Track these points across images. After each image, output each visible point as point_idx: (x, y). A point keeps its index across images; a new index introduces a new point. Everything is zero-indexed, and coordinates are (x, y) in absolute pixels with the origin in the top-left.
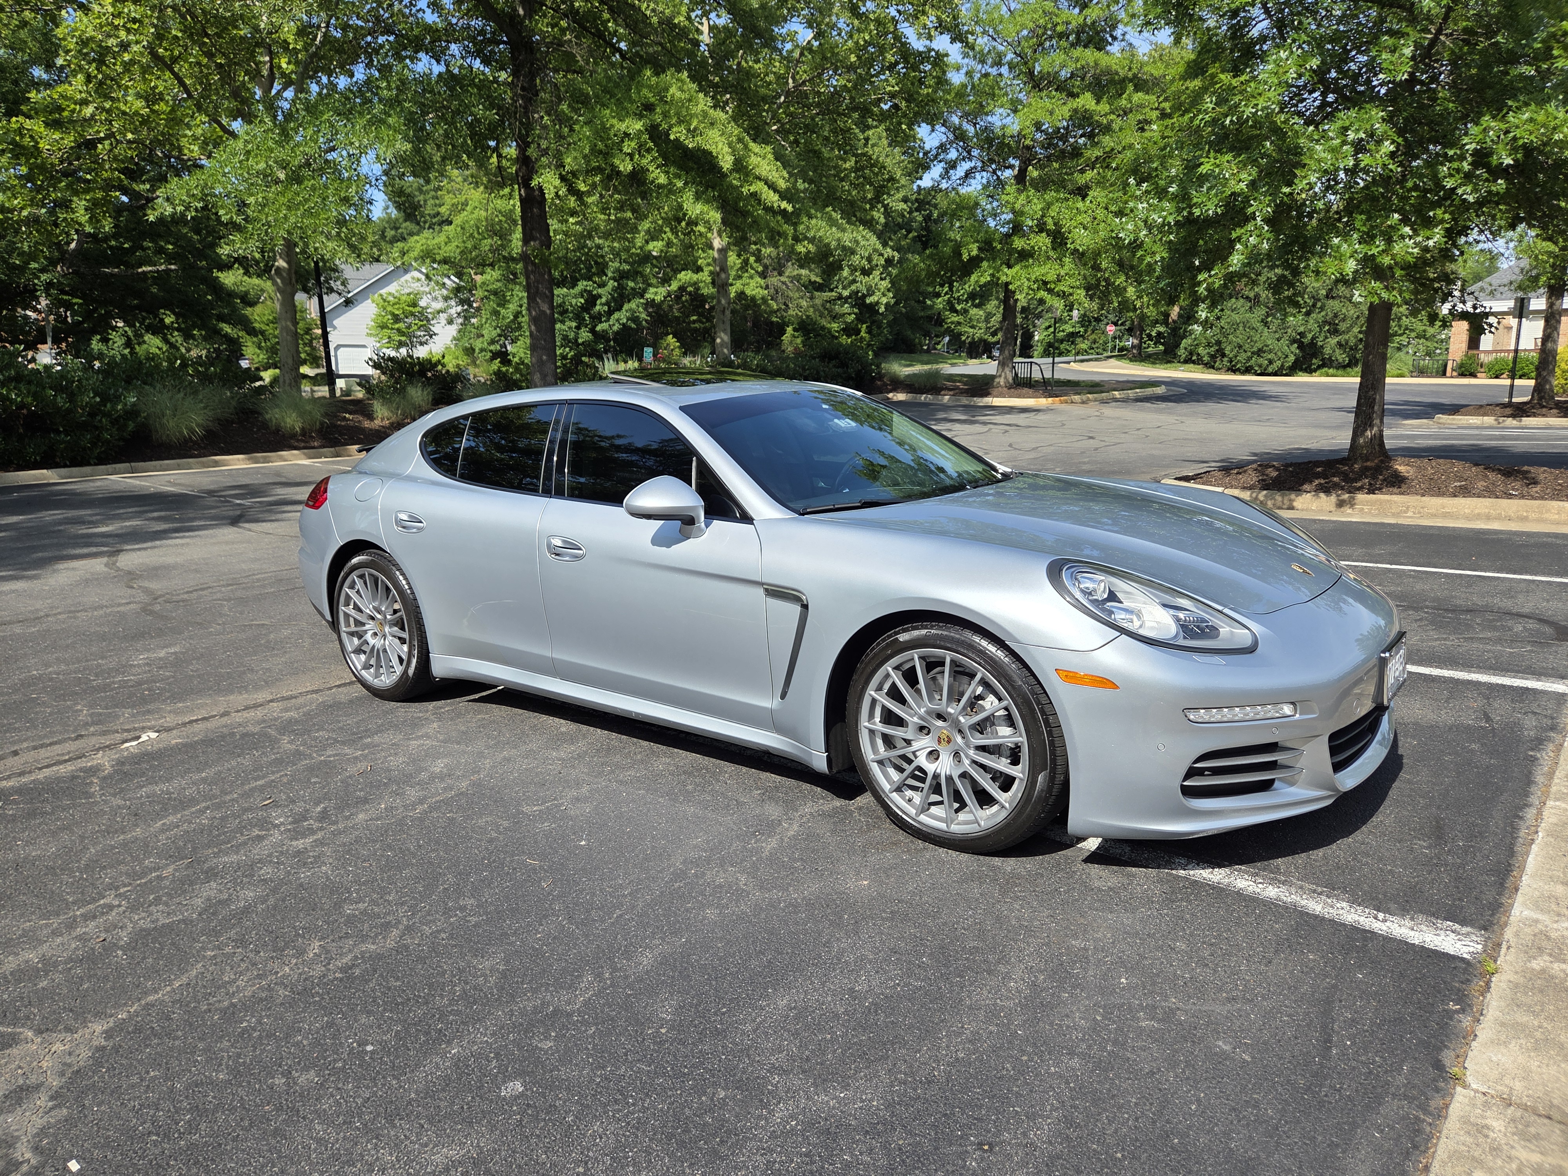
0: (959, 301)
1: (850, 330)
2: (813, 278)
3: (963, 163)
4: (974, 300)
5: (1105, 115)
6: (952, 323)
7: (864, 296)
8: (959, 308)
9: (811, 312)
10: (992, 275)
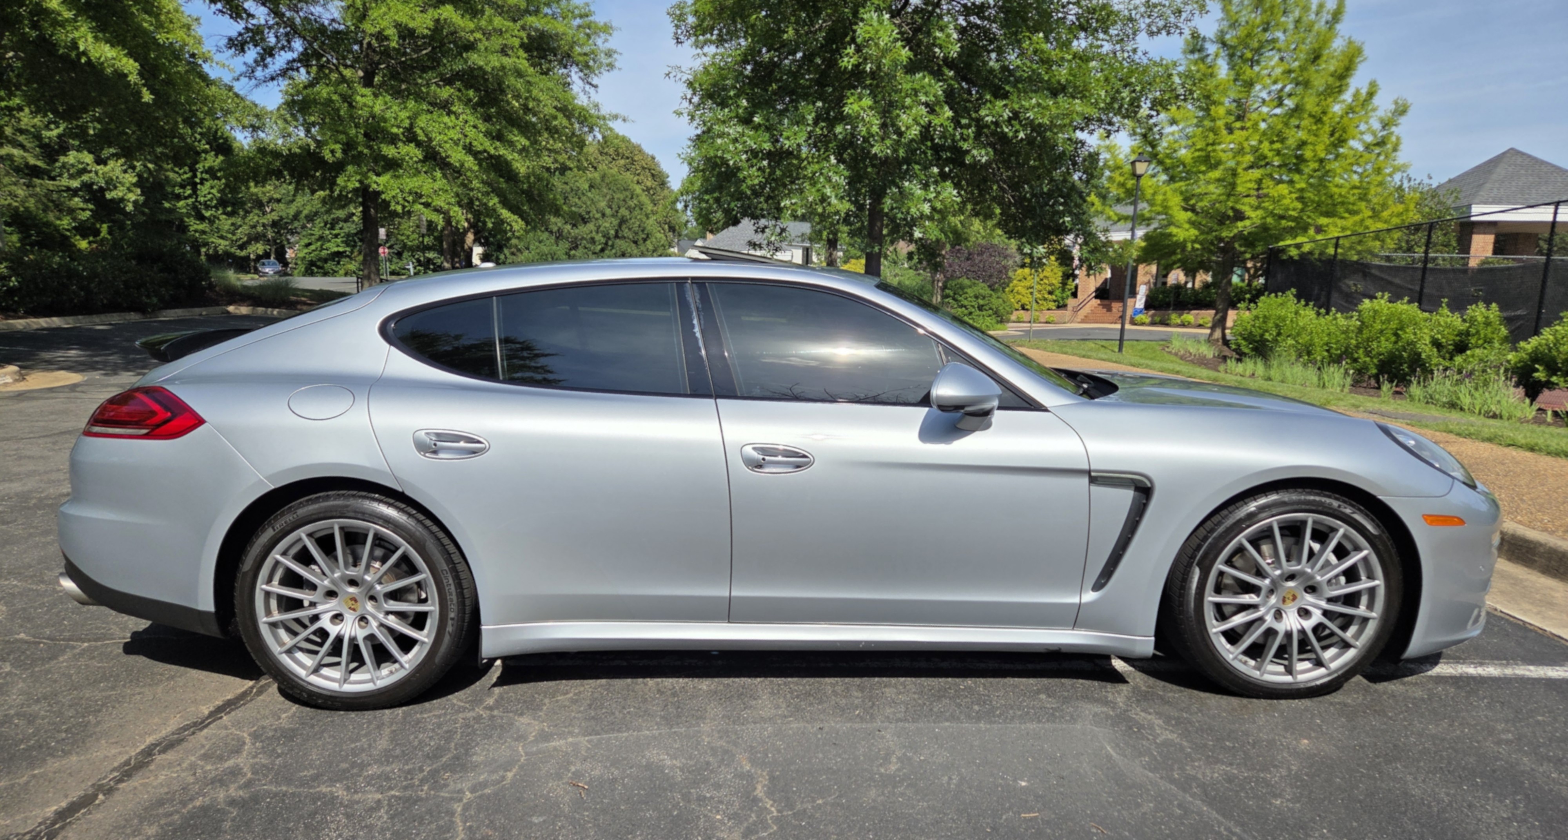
0: (207, 207)
1: (84, 230)
2: (32, 161)
3: (282, 53)
4: (225, 207)
5: (472, 32)
6: (196, 231)
7: (102, 190)
8: (207, 214)
9: (31, 203)
10: (360, 182)
